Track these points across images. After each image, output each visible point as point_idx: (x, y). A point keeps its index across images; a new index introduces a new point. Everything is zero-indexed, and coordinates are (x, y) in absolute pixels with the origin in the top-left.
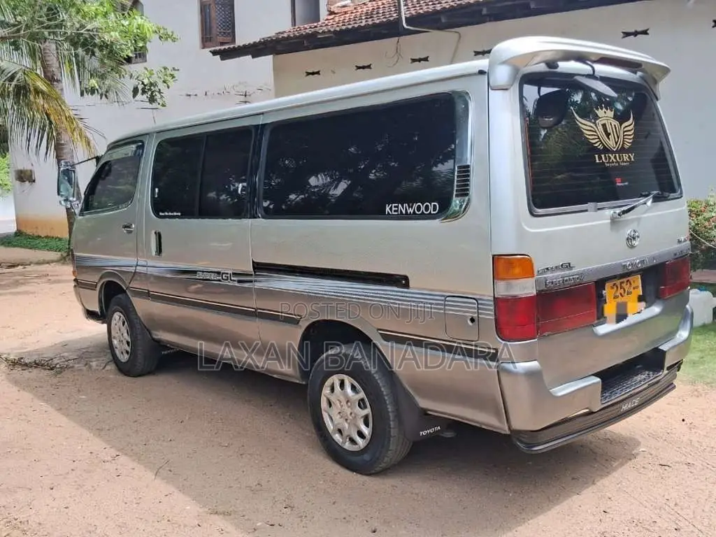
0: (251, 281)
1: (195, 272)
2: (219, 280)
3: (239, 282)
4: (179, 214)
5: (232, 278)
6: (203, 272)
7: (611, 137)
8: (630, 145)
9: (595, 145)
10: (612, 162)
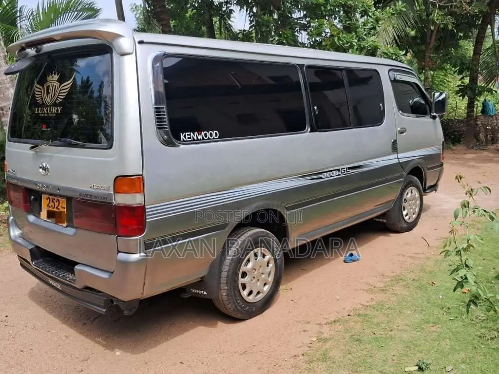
7: (50, 95)
8: (61, 100)
9: (38, 101)
10: (45, 113)
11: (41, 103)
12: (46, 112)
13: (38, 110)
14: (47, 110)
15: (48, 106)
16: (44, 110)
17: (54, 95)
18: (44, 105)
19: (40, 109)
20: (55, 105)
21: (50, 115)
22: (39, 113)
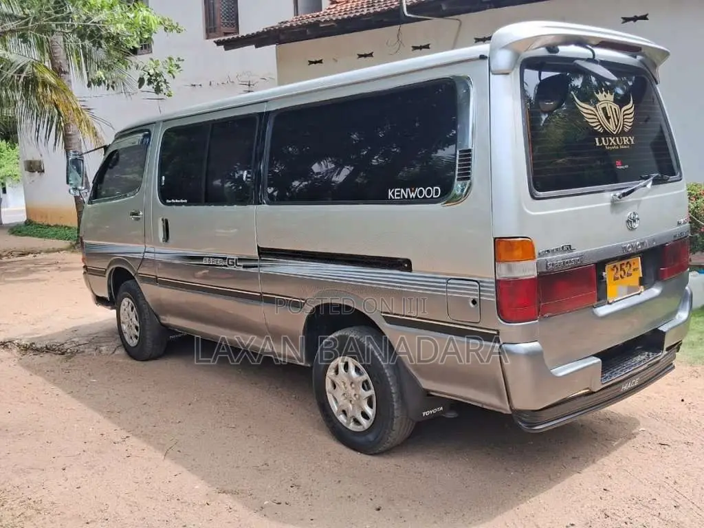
0: (257, 267)
1: (201, 258)
2: (226, 266)
3: (245, 267)
4: (186, 201)
5: (238, 264)
6: (209, 257)
7: (611, 120)
8: (629, 128)
9: (596, 128)
10: (613, 145)
11: (601, 130)
12: (615, 144)
13: (600, 141)
14: (615, 141)
15: (613, 135)
16: (610, 141)
17: (618, 121)
18: (607, 134)
19: (603, 139)
20: (623, 133)
21: (621, 147)
22: (604, 146)
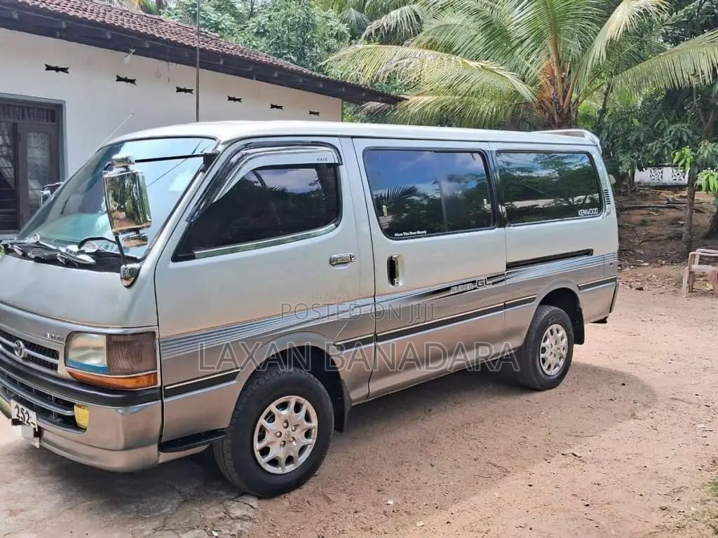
0: (504, 280)
1: (448, 289)
2: (476, 288)
3: (494, 283)
4: (425, 232)
5: (487, 283)
6: (457, 286)
